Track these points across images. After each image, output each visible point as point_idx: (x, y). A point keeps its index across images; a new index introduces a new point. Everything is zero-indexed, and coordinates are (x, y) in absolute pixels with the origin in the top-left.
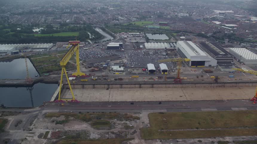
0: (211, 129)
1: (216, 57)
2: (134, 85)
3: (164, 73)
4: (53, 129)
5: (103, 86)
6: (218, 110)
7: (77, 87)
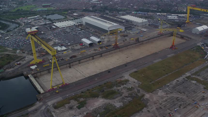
0: (174, 72)
1: (123, 24)
2: (89, 58)
3: (99, 44)
4: (80, 114)
5: (65, 66)
6: (162, 59)
7: (43, 74)
